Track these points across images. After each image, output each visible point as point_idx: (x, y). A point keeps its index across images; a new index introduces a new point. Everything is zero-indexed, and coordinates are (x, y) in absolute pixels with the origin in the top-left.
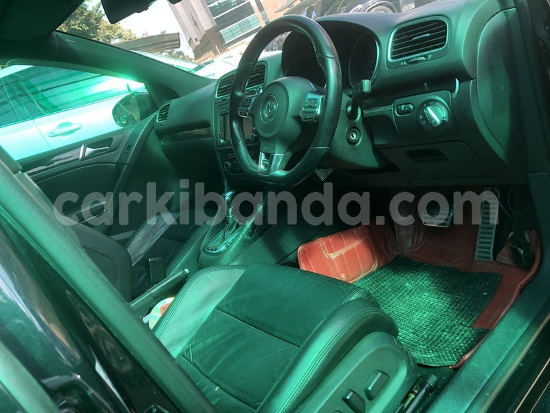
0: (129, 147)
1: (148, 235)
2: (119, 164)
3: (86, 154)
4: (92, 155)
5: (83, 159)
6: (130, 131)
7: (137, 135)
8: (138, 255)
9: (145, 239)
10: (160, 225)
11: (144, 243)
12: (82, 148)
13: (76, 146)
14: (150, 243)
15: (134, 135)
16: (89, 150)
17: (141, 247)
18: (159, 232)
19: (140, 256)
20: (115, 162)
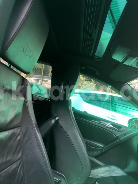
0: (125, 134)
1: (108, 171)
2: (117, 138)
3: (109, 126)
4: (110, 128)
5: (106, 127)
6: (130, 130)
7: (131, 133)
8: (99, 175)
9: (106, 171)
10: (115, 172)
11: (104, 173)
12: (109, 123)
13: (108, 122)
14: (106, 175)
15: (130, 132)
16: (111, 126)
17: (102, 173)
18: (112, 174)
19: (99, 176)
20: (117, 136)
